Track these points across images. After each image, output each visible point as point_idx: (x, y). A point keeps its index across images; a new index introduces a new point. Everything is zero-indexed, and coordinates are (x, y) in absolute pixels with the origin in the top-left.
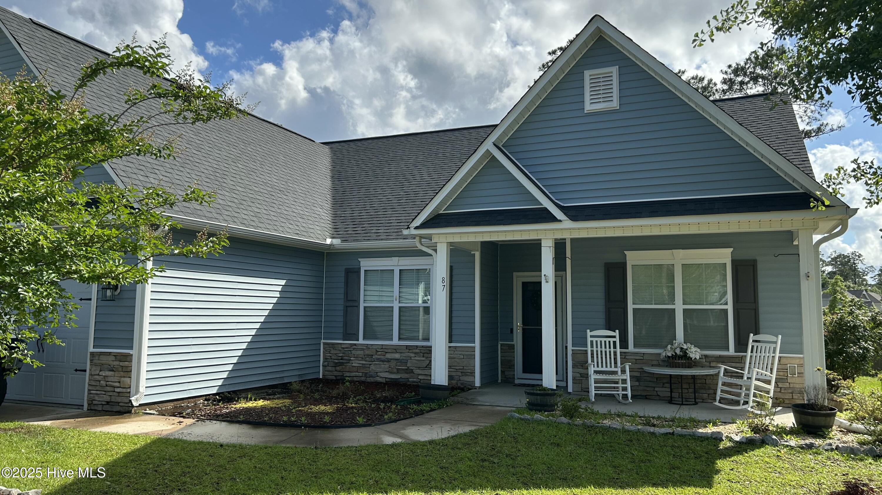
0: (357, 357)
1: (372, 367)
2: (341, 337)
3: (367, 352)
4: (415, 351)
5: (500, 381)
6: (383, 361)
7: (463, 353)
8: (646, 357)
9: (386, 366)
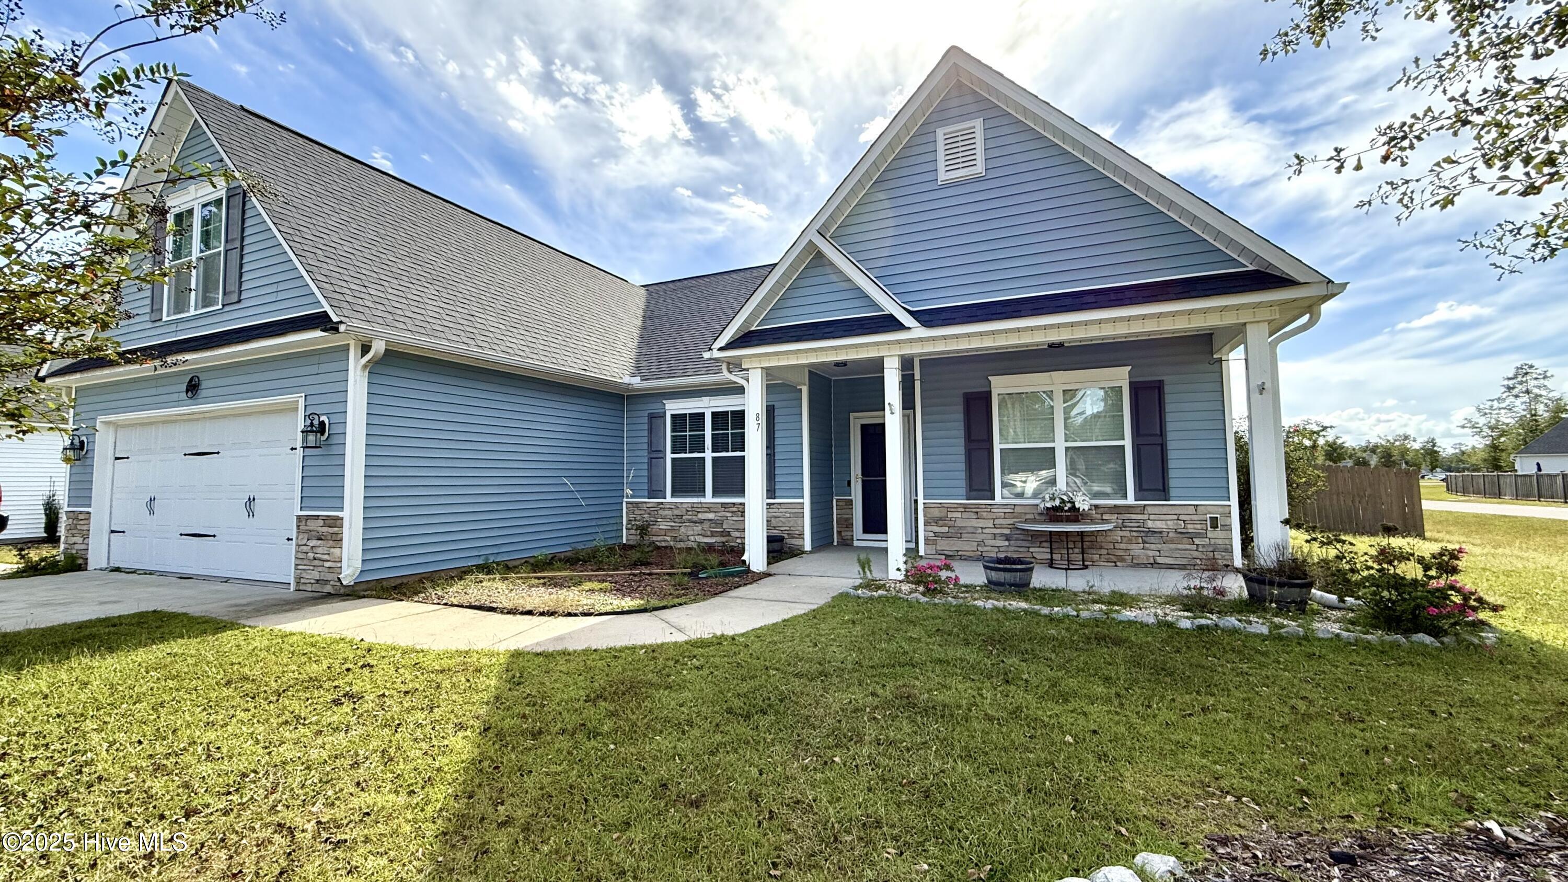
0: (664, 518)
1: (683, 529)
2: (646, 494)
3: (677, 512)
4: (731, 509)
5: (835, 543)
6: (695, 522)
7: (789, 511)
8: (1018, 510)
9: (698, 529)
